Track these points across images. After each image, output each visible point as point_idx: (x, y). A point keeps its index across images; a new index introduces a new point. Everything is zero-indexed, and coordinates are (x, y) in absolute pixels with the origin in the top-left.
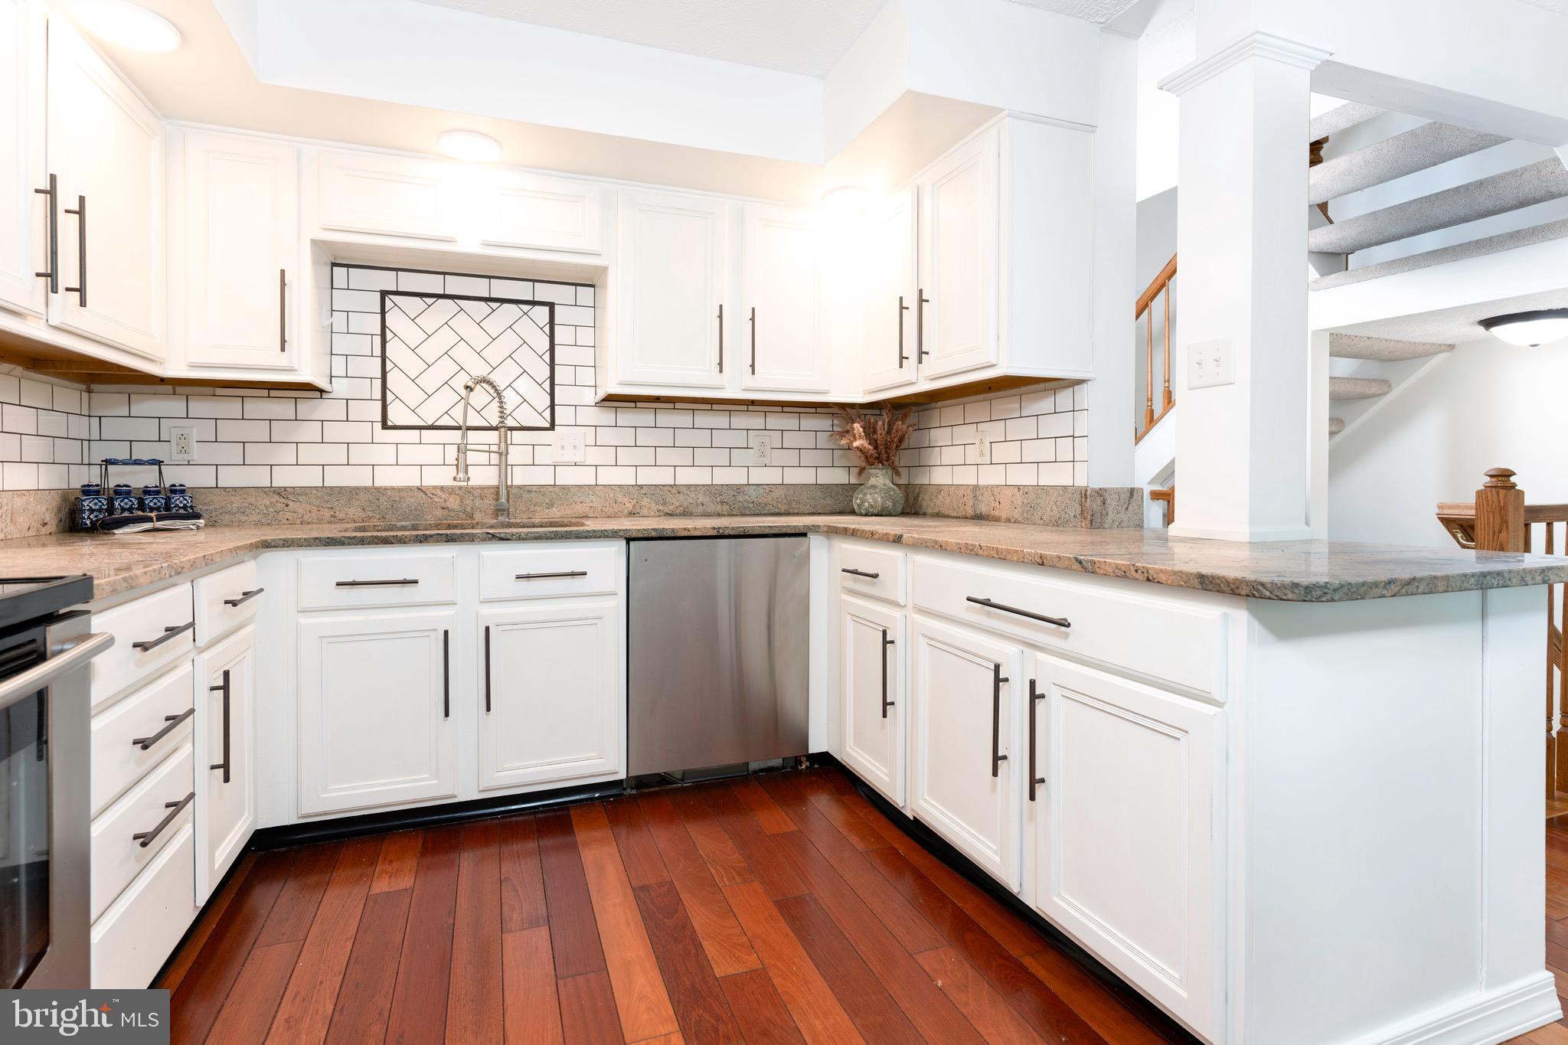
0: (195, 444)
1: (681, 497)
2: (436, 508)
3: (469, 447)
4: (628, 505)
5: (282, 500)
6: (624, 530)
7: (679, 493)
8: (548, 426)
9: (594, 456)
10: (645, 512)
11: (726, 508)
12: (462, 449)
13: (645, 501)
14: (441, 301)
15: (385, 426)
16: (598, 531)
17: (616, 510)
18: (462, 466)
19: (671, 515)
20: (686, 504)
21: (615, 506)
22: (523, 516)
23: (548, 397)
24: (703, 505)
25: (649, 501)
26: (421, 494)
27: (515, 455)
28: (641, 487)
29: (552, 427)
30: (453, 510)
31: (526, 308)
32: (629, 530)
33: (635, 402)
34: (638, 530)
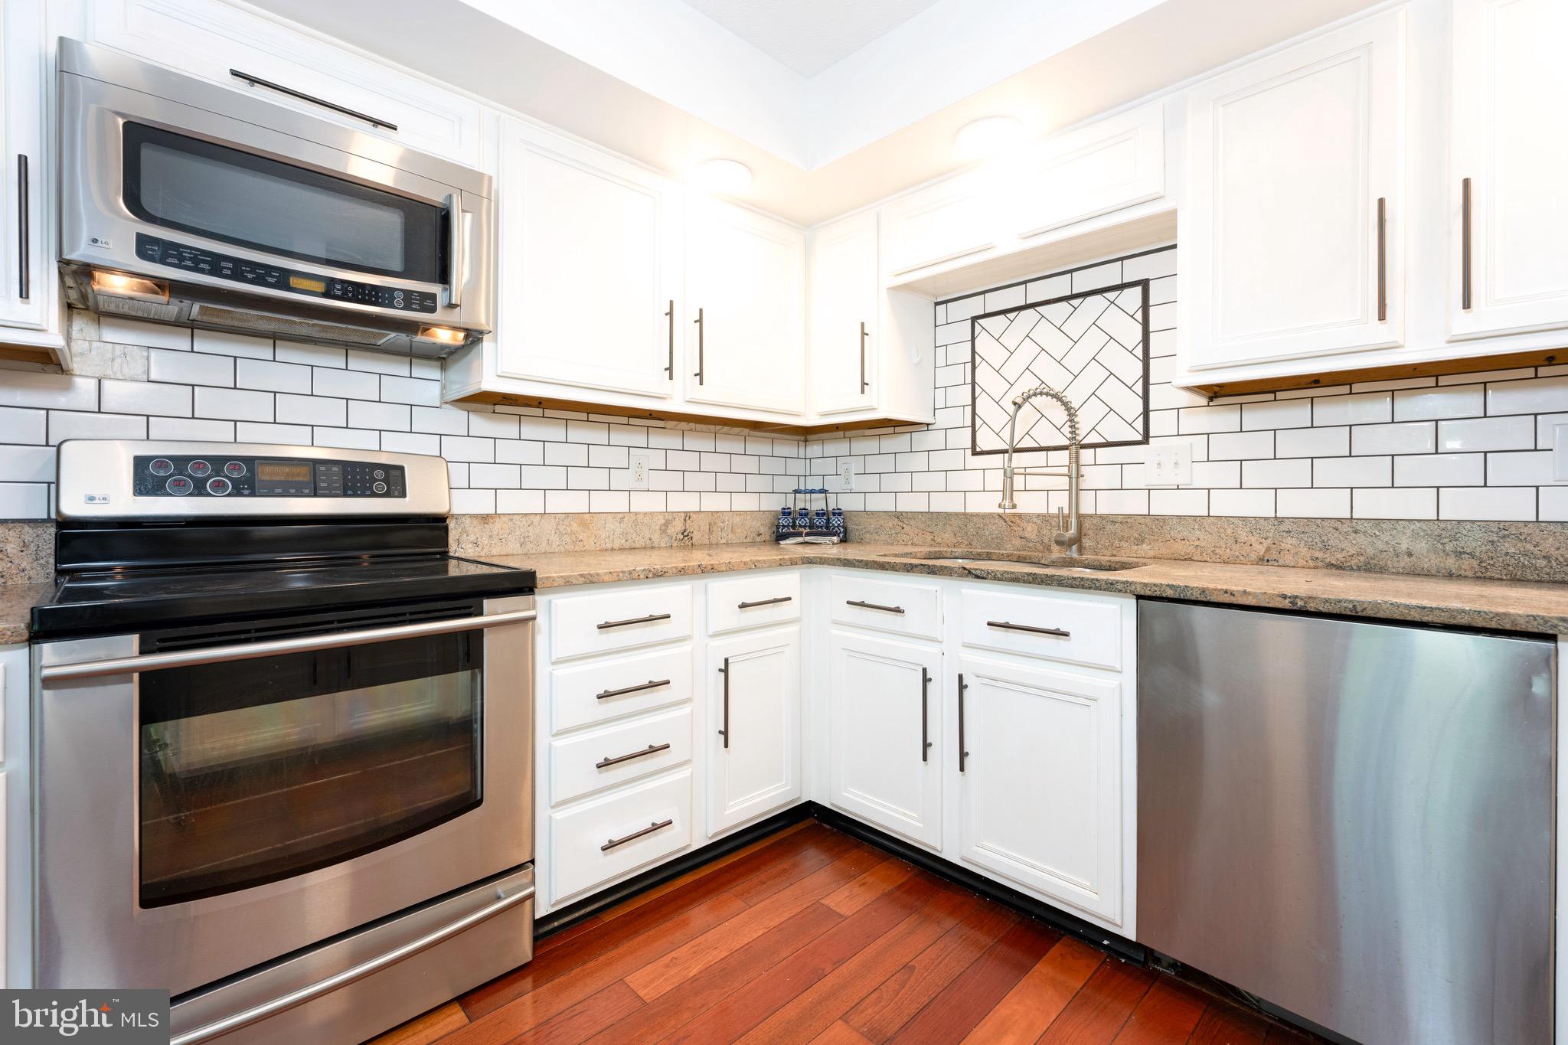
0: (854, 477)
1: (1361, 539)
2: (1015, 537)
3: (1016, 471)
4: (1257, 546)
5: (900, 523)
6: (1124, 583)
7: (1356, 532)
8: (1140, 438)
9: (1205, 475)
10: (1288, 559)
11: (1467, 563)
12: (1009, 475)
13: (1289, 542)
14: (1023, 313)
15: (975, 453)
16: (1088, 579)
17: (1237, 554)
18: (1009, 491)
19: (1339, 567)
20: (1370, 551)
21: (1235, 547)
22: (1108, 553)
23: (1140, 402)
24: (1410, 555)
25: (1294, 541)
26: (1002, 521)
27: (1092, 477)
28: (1281, 520)
29: (1146, 439)
30: (1030, 541)
31: (1111, 295)
32: (1131, 583)
33: (1274, 392)
34: (1146, 585)
